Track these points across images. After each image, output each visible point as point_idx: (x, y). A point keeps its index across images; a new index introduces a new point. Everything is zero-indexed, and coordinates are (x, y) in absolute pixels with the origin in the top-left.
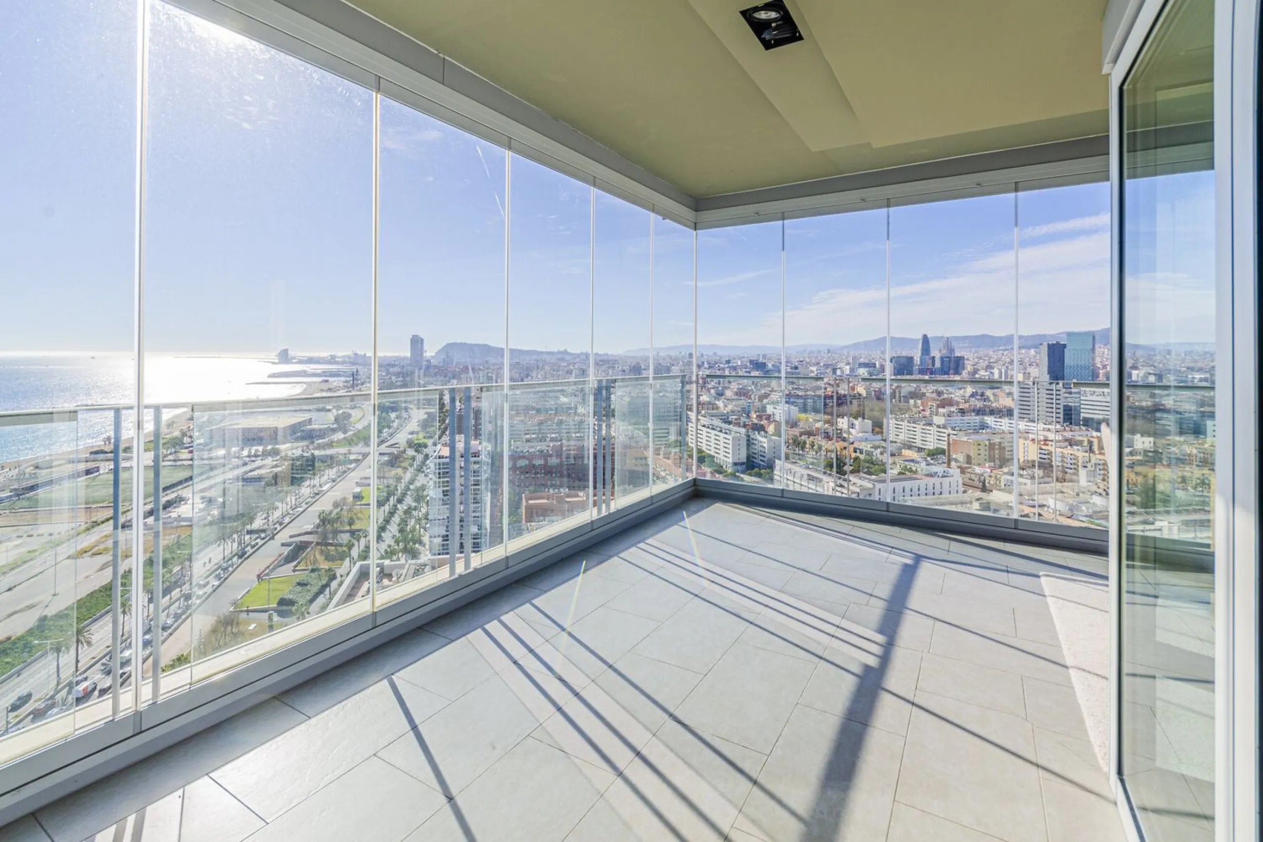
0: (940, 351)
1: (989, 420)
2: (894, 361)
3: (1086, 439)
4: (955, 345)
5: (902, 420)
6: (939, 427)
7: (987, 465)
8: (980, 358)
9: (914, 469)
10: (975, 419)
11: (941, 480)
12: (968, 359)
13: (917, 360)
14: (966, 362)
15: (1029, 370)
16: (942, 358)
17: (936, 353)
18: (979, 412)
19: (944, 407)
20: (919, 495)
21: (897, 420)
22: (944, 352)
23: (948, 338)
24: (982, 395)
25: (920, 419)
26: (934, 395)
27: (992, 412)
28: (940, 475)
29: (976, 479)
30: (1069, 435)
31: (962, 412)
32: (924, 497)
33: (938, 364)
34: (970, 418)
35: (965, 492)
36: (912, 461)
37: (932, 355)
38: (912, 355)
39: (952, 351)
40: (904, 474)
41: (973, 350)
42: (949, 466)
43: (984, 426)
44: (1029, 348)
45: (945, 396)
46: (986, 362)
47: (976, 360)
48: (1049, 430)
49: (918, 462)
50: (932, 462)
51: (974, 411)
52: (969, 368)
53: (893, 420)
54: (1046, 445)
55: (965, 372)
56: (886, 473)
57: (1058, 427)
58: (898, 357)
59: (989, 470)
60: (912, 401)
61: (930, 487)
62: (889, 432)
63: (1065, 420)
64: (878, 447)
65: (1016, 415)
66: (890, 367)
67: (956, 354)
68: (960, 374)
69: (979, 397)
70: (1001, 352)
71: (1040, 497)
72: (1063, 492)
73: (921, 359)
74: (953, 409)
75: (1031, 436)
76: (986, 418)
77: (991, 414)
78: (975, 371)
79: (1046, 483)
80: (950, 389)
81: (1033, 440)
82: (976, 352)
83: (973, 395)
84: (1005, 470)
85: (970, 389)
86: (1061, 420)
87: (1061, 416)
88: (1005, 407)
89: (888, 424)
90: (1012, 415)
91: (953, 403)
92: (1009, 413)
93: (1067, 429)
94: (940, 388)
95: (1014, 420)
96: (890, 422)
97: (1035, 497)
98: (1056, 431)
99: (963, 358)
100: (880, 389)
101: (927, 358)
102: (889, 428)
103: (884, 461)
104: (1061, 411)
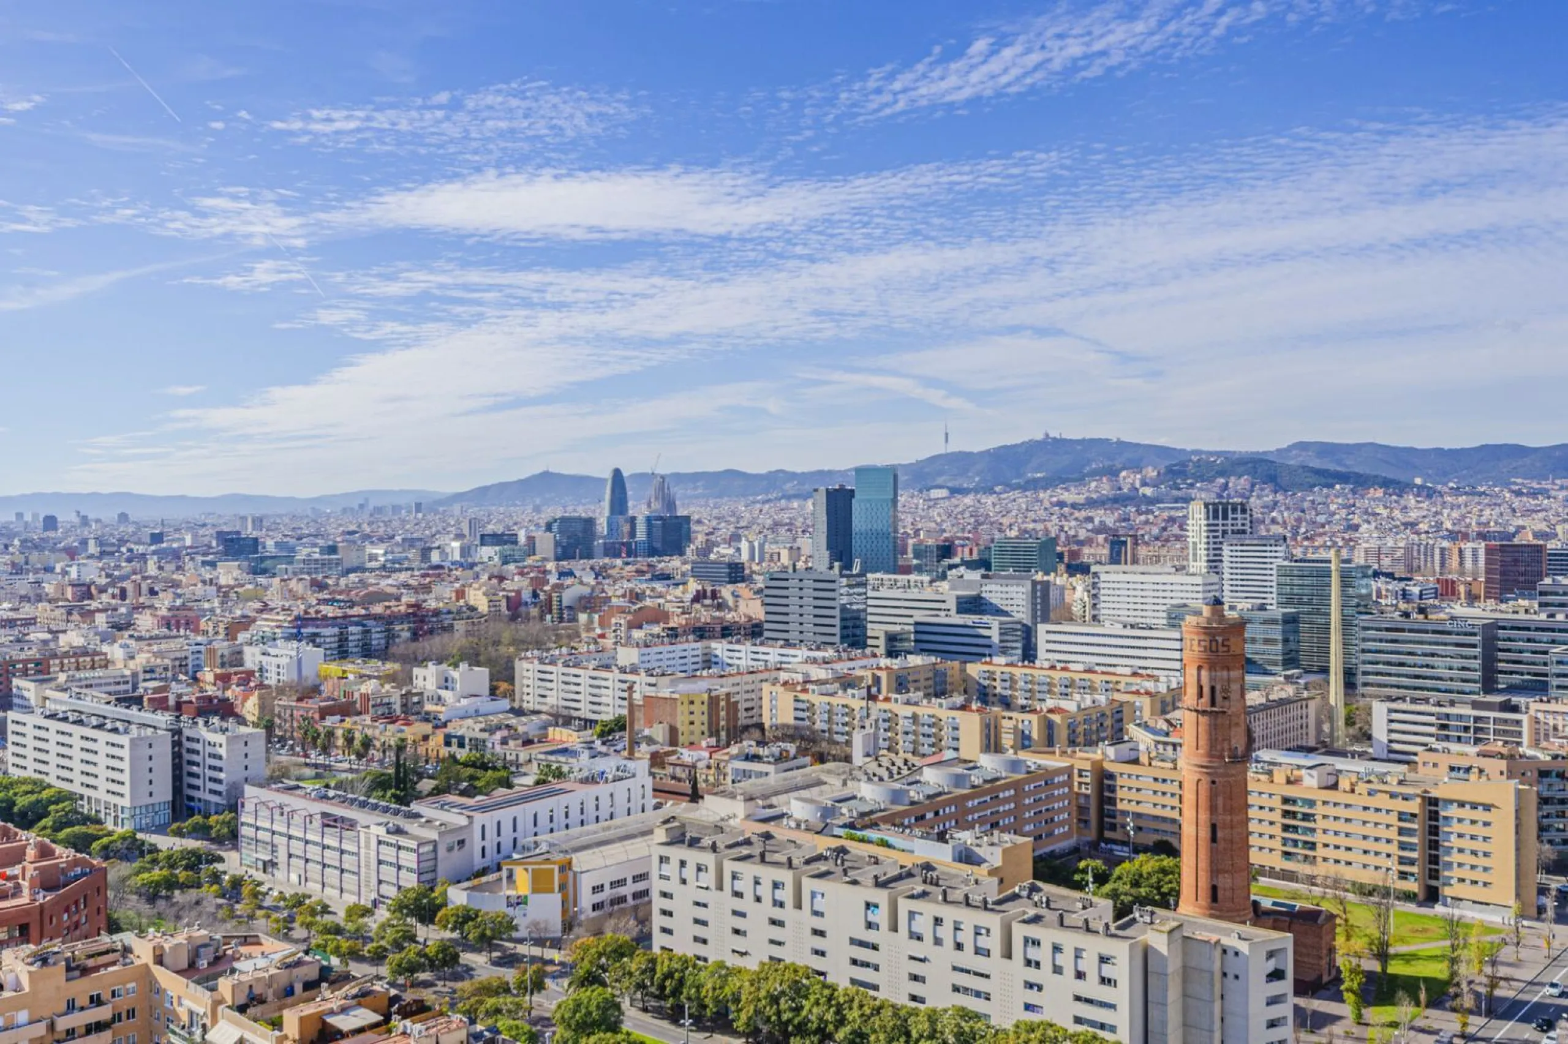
0: (649, 505)
1: (719, 647)
2: (555, 527)
3: (868, 674)
4: (677, 491)
5: (553, 663)
6: (623, 670)
7: (704, 742)
8: (721, 519)
9: (565, 768)
10: (693, 647)
11: (610, 787)
12: (699, 522)
14: (694, 527)
15: (800, 542)
16: (649, 520)
17: (639, 509)
18: (702, 632)
19: (640, 627)
20: (567, 827)
21: (542, 661)
23: (663, 477)
24: (714, 595)
25: (591, 657)
26: (625, 602)
27: (727, 632)
28: (610, 777)
29: (681, 775)
30: (842, 667)
31: (673, 634)
32: (579, 829)
33: (641, 534)
34: (685, 646)
35: (658, 807)
36: (565, 751)
37: (631, 513)
38: (591, 515)
39: (670, 505)
40: (544, 782)
41: (711, 502)
42: (631, 754)
43: (709, 661)
44: (805, 497)
45: (648, 602)
46: (731, 528)
47: (714, 523)
48: (815, 661)
49: (575, 753)
50: (604, 749)
51: (695, 630)
52: (700, 540)
53: (536, 662)
54: (805, 691)
55: (690, 551)
56: (510, 786)
57: (830, 653)
58: (563, 520)
59: (706, 754)
60: (583, 617)
61: (590, 806)
62: (526, 690)
63: (843, 638)
64: (499, 728)
65: (767, 634)
66: (546, 543)
67: (681, 512)
68: (681, 553)
69: (708, 602)
70: (758, 506)
71: (782, 798)
72: (820, 783)
73: (609, 524)
74: (656, 629)
75: (783, 676)
76: (714, 644)
77: (724, 636)
78: (709, 546)
79: (798, 768)
80: (659, 586)
81: (785, 683)
82: (716, 506)
83: (698, 597)
84: (734, 750)
85: (693, 586)
86: (837, 639)
87: (837, 630)
88: (750, 619)
89: (525, 674)
90: (760, 634)
91: (659, 616)
92: (754, 631)
93: (844, 655)
94: (640, 586)
95: (762, 644)
96: (530, 666)
97: (774, 800)
98: (826, 662)
99: (687, 519)
100: (518, 592)
101: (621, 519)
102: (525, 682)
103: (508, 758)
104: (837, 622)
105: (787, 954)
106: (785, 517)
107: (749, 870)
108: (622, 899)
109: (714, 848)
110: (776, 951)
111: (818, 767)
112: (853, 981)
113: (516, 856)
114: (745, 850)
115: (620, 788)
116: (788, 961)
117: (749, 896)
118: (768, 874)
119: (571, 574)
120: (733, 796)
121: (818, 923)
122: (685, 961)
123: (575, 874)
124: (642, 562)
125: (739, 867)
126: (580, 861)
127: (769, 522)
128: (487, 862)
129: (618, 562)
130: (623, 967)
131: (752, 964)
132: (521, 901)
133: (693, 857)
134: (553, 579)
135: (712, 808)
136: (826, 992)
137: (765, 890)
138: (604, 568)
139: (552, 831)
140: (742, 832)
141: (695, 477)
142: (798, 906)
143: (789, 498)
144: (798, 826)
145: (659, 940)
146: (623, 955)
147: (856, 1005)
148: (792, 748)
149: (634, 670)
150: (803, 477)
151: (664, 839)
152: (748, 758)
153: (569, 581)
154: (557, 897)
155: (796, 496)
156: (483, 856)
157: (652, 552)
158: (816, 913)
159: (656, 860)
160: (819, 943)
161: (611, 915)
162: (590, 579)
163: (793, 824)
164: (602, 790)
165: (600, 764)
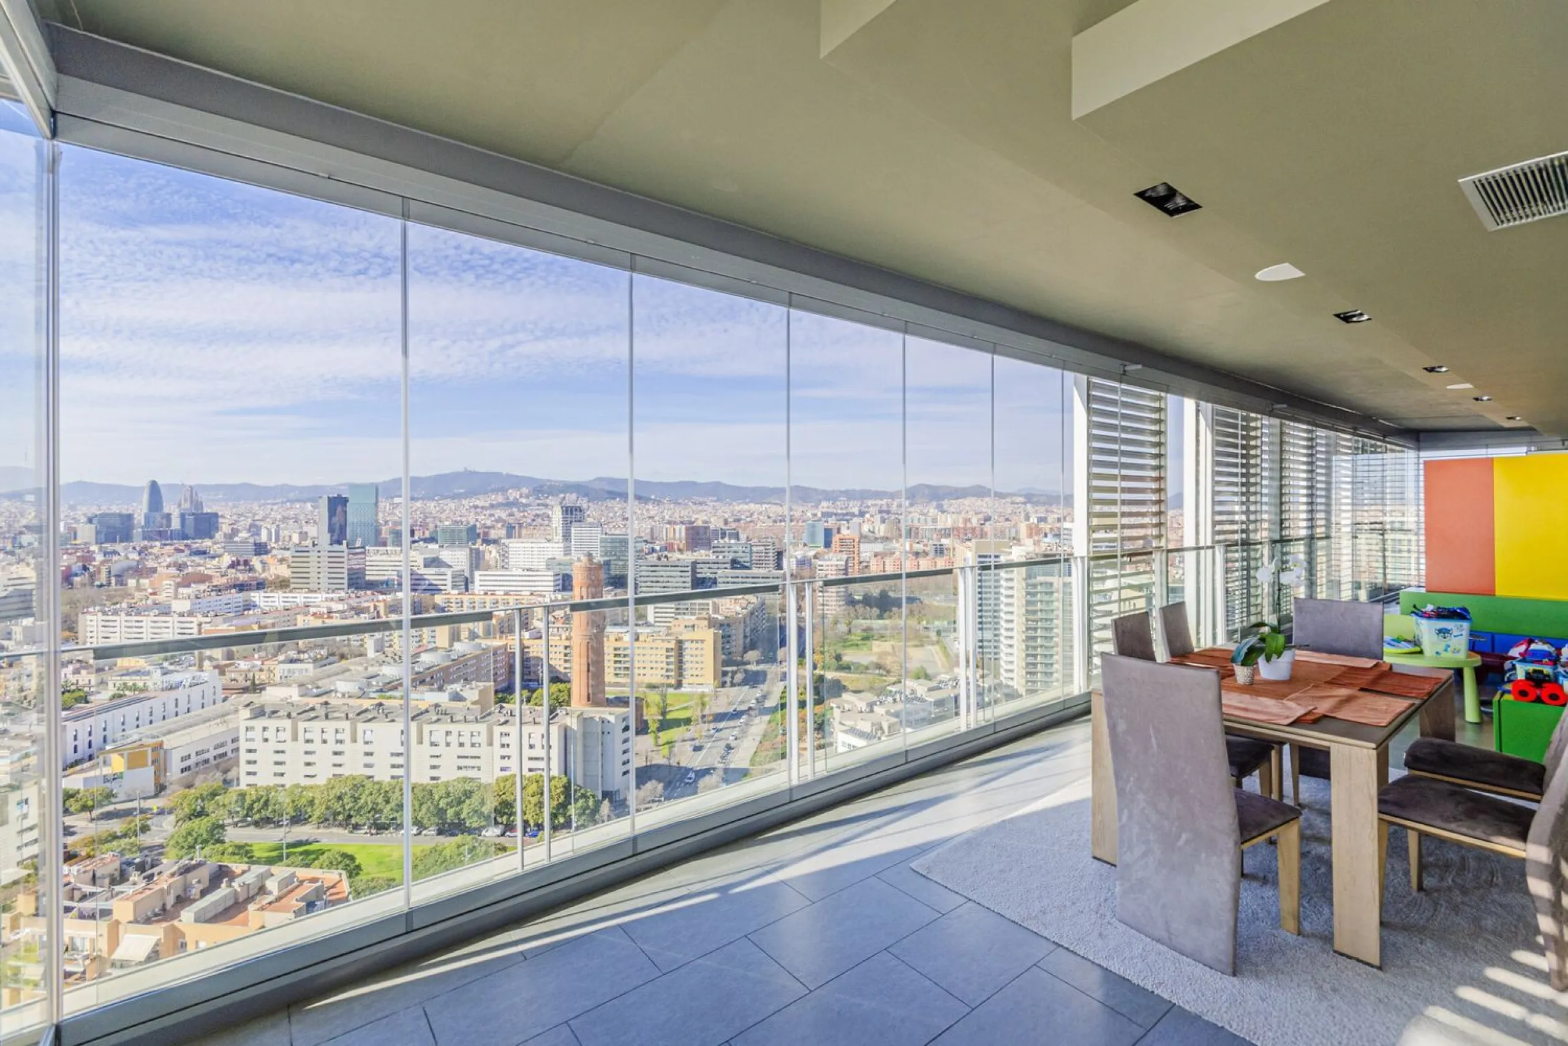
0: (179, 505)
1: (256, 596)
2: (95, 521)
3: (371, 605)
4: (203, 497)
5: (115, 613)
6: (181, 615)
7: (256, 656)
8: (240, 515)
9: (140, 684)
10: (235, 597)
11: (187, 691)
12: (222, 516)
13: (139, 518)
14: (220, 520)
15: (306, 529)
16: (183, 517)
17: (172, 508)
18: (242, 587)
19: (188, 586)
20: (151, 722)
21: (104, 613)
22: (186, 506)
23: (191, 487)
24: (246, 563)
25: (148, 609)
26: (173, 571)
27: (261, 586)
28: (188, 684)
29: (241, 678)
30: (354, 602)
31: (218, 590)
32: (162, 723)
33: (176, 524)
34: (229, 596)
35: (225, 700)
36: (137, 673)
37: (166, 510)
38: (130, 512)
39: (199, 505)
40: (120, 696)
41: (230, 504)
42: (201, 668)
43: (249, 606)
44: (305, 501)
45: (190, 570)
46: (250, 521)
47: (235, 517)
48: (332, 600)
49: (148, 673)
50: (172, 668)
51: (235, 586)
52: (225, 528)
53: (100, 614)
54: (329, 617)
55: (219, 536)
56: (87, 702)
57: (342, 594)
58: (103, 515)
59: (259, 663)
60: (132, 583)
61: (171, 706)
62: (89, 635)
63: (350, 586)
64: (71, 662)
65: (292, 586)
66: (86, 533)
67: (206, 510)
68: (211, 537)
69: (241, 567)
70: (269, 507)
71: (327, 681)
72: (349, 670)
73: (147, 518)
74: (202, 587)
75: (312, 610)
76: (253, 594)
77: (258, 589)
78: (235, 532)
79: (330, 664)
80: (197, 559)
81: (314, 614)
82: (234, 507)
83: (233, 565)
84: (281, 657)
85: (227, 559)
86: (345, 586)
87: (346, 581)
88: (278, 577)
89: (89, 623)
90: (287, 586)
91: (203, 579)
92: (283, 584)
93: (353, 595)
94: (182, 558)
95: (291, 592)
96: (94, 618)
97: (320, 683)
98: (341, 600)
99: (216, 515)
100: (69, 568)
101: (157, 515)
102: (89, 629)
103: (81, 683)
104: (345, 576)
105: (345, 771)
106: (292, 513)
107: (317, 725)
108: (207, 761)
109: (289, 716)
110: (338, 771)
111: (343, 662)
112: (393, 777)
113: (108, 747)
114: (312, 714)
115: (196, 692)
116: (347, 774)
117: (318, 740)
118: (330, 726)
119: (115, 553)
120: (289, 685)
121: (368, 748)
122: (268, 789)
123: (166, 751)
124: (180, 544)
125: (307, 724)
126: (169, 742)
127: (279, 517)
128: (78, 756)
129: (158, 544)
130: (217, 803)
131: (321, 781)
132: (116, 777)
133: (272, 724)
134: (99, 558)
135: (271, 696)
136: (376, 787)
137: (330, 736)
138: (146, 548)
139: (138, 726)
140: (308, 704)
141: (218, 488)
142: (354, 740)
143: (292, 501)
144: (343, 695)
145: (245, 780)
146: (216, 795)
147: (397, 790)
148: (324, 652)
149: (191, 614)
150: (302, 489)
151: (248, 716)
152: (292, 661)
153: (115, 558)
154: (150, 770)
155: (298, 501)
156: (76, 751)
157: (185, 537)
158: (366, 743)
159: (242, 730)
160: (368, 760)
161: (197, 773)
162: (134, 556)
163: (340, 695)
164: (180, 693)
165: (174, 678)
